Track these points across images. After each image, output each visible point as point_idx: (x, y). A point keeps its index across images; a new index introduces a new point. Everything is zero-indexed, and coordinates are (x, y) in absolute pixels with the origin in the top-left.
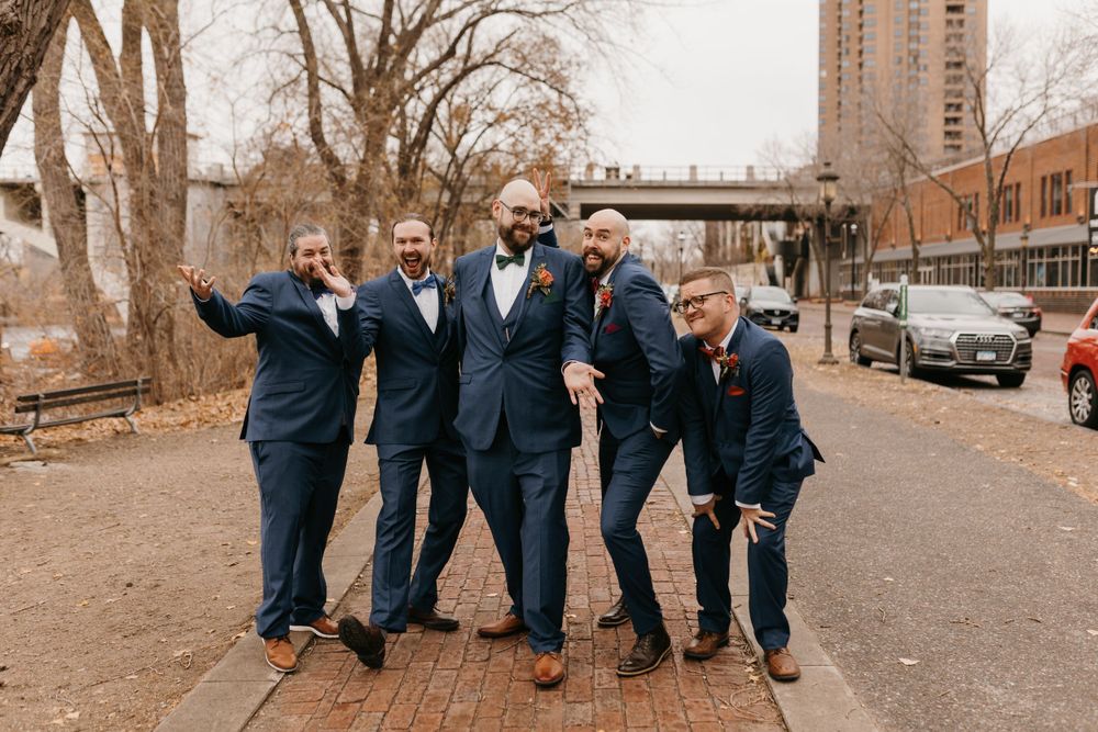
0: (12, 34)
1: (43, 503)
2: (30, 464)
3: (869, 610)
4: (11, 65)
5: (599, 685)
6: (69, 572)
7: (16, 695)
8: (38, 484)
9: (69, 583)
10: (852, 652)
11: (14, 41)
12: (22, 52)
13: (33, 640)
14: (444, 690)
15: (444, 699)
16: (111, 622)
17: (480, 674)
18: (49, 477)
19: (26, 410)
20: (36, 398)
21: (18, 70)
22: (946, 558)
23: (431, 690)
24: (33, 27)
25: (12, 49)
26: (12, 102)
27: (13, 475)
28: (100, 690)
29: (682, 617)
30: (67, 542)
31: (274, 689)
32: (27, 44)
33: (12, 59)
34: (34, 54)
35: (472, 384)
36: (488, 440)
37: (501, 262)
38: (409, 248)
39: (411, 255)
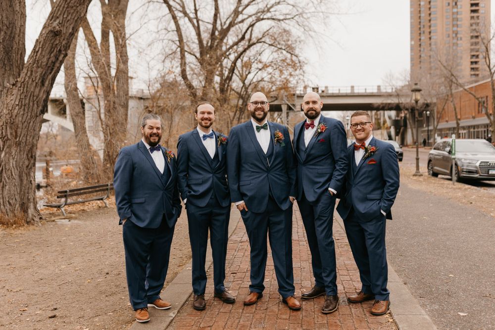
0: (57, 35)
1: (70, 237)
2: (63, 220)
3: (442, 290)
4: (57, 48)
5: (317, 321)
6: (81, 267)
7: (62, 320)
8: (67, 229)
9: (81, 272)
10: (435, 309)
11: (58, 39)
12: (62, 43)
13: (68, 297)
14: (247, 323)
15: (248, 326)
16: (100, 290)
17: (263, 316)
18: (72, 226)
19: (61, 197)
20: (66, 192)
21: (60, 51)
22: (479, 266)
23: (241, 322)
24: (66, 32)
25: (57, 42)
26: (57, 65)
27: (56, 225)
28: (97, 319)
29: (354, 291)
30: (80, 254)
31: (172, 320)
32: (64, 39)
33: (58, 46)
34: (66, 44)
35: (251, 185)
36: (263, 208)
37: (258, 129)
38: (206, 116)
39: (206, 119)
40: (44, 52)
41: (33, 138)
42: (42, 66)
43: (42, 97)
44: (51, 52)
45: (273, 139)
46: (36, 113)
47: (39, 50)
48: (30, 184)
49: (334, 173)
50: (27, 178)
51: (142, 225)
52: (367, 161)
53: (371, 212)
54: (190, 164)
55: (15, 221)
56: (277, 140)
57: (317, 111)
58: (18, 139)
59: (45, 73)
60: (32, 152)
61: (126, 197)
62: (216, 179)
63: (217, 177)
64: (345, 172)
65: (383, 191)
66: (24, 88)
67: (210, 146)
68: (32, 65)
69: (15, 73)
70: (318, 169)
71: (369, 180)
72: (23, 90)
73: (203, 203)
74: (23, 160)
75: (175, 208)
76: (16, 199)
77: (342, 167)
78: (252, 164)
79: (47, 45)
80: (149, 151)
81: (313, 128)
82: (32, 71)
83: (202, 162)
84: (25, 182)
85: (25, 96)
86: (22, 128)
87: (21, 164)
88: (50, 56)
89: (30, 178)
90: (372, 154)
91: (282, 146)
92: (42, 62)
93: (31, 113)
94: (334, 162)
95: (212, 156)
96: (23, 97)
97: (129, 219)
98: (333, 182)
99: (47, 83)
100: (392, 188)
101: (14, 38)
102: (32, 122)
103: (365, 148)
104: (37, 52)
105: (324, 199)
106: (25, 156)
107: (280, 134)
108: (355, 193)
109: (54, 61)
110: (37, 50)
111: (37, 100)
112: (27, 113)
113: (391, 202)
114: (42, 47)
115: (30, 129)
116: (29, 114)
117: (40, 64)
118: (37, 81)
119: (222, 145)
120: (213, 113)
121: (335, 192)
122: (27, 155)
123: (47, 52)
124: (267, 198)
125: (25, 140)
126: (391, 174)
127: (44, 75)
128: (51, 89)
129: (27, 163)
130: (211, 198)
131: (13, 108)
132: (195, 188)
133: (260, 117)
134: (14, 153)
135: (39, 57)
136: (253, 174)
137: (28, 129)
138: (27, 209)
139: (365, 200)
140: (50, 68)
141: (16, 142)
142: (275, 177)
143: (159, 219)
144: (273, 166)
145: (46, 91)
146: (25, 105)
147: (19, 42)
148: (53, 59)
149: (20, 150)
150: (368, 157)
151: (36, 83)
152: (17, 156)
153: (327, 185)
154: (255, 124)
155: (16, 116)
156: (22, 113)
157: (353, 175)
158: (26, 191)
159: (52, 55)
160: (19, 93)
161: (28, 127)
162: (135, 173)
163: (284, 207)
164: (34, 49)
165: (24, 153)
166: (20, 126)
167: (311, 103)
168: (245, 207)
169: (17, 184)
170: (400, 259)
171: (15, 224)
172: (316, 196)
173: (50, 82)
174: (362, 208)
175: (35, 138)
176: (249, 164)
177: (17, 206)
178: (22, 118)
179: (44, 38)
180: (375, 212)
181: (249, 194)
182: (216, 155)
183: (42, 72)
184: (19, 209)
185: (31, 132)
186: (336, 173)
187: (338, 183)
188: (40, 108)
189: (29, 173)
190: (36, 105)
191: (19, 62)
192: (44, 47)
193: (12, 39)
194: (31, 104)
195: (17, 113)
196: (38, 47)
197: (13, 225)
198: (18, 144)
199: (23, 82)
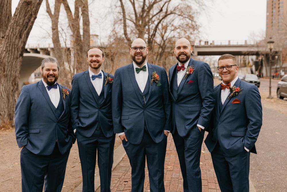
0: (29, 4)
4: (29, 13)
11: (30, 7)
12: (32, 10)
21: (31, 15)
24: (35, 2)
25: (29, 9)
26: (30, 24)
32: (34, 7)
33: (30, 12)
34: (35, 10)
35: (129, 120)
36: (139, 141)
37: (138, 70)
38: (94, 58)
39: (95, 61)
40: (20, 16)
41: (16, 72)
42: (20, 25)
43: (21, 45)
44: (25, 16)
45: (150, 79)
46: (17, 56)
47: (17, 14)
48: (15, 102)
49: (201, 111)
50: (13, 98)
51: (36, 152)
52: (232, 101)
53: (235, 148)
54: (81, 100)
55: (3, 126)
56: (154, 80)
57: (187, 55)
58: (5, 73)
59: (22, 29)
60: (15, 82)
61: (24, 128)
62: (101, 114)
63: (102, 112)
64: (211, 110)
65: (247, 129)
66: (8, 39)
67: (98, 85)
68: (13, 24)
69: (4, 30)
70: (189, 107)
71: (233, 118)
72: (8, 41)
73: (89, 134)
74: (10, 86)
75: (69, 136)
76: (5, 112)
77: (208, 105)
78: (130, 101)
79: (23, 11)
80: (47, 89)
81: (183, 70)
82: (13, 28)
83: (89, 99)
84: (11, 100)
85: (9, 45)
86: (8, 66)
87: (8, 89)
88: (25, 18)
89: (14, 98)
90: (237, 94)
91: (158, 85)
92: (19, 22)
93: (14, 56)
94: (202, 101)
95: (99, 93)
96: (8, 45)
97: (25, 146)
98: (201, 119)
99: (23, 36)
100: (255, 127)
101: (3, 6)
102: (14, 62)
103: (230, 88)
104: (17, 16)
105: (193, 134)
106: (11, 84)
107: (156, 75)
108: (221, 130)
109: (27, 21)
110: (16, 14)
111: (17, 48)
112: (11, 56)
113: (255, 139)
114: (19, 13)
115: (13, 66)
116: (12, 57)
117: (18, 24)
118: (16, 35)
119: (108, 84)
120: (101, 56)
121: (203, 128)
122: (12, 83)
123: (23, 15)
124: (142, 132)
125: (10, 74)
126: (254, 113)
127: (21, 31)
128: (27, 40)
129: (12, 88)
130: (96, 130)
131: (2, 53)
132: (83, 120)
133: (139, 61)
134: (3, 82)
135: (17, 19)
136: (131, 110)
137: (12, 66)
138: (13, 118)
139: (229, 136)
140: (25, 27)
141: (4, 75)
142: (151, 113)
143: (52, 148)
144: (148, 104)
145: (23, 42)
146: (9, 51)
147: (7, 10)
148: (27, 20)
149: (7, 80)
150: (233, 97)
151: (16, 36)
152: (5, 84)
153: (196, 122)
154: (135, 66)
155: (4, 58)
156: (7, 56)
157: (220, 112)
158: (12, 106)
159: (26, 18)
160: (6, 43)
161: (12, 65)
162: (32, 107)
163: (158, 140)
164: (15, 14)
165: (10, 82)
166: (7, 64)
167: (182, 48)
168: (125, 138)
169: (5, 102)
170: (259, 174)
171: (3, 127)
172: (186, 132)
173: (26, 36)
174: (226, 143)
175: (17, 72)
176: (128, 102)
177: (6, 116)
178: (8, 59)
179: (21, 6)
180: (239, 149)
181: (128, 128)
182: (102, 93)
183: (20, 29)
184: (7, 118)
185: (14, 69)
186: (203, 111)
187: (206, 120)
188: (20, 53)
189: (14, 95)
190: (16, 51)
191: (7, 23)
192: (20, 12)
193: (2, 7)
194: (13, 50)
195: (4, 56)
196: (17, 12)
197: (2, 128)
198: (6, 76)
199: (8, 36)
